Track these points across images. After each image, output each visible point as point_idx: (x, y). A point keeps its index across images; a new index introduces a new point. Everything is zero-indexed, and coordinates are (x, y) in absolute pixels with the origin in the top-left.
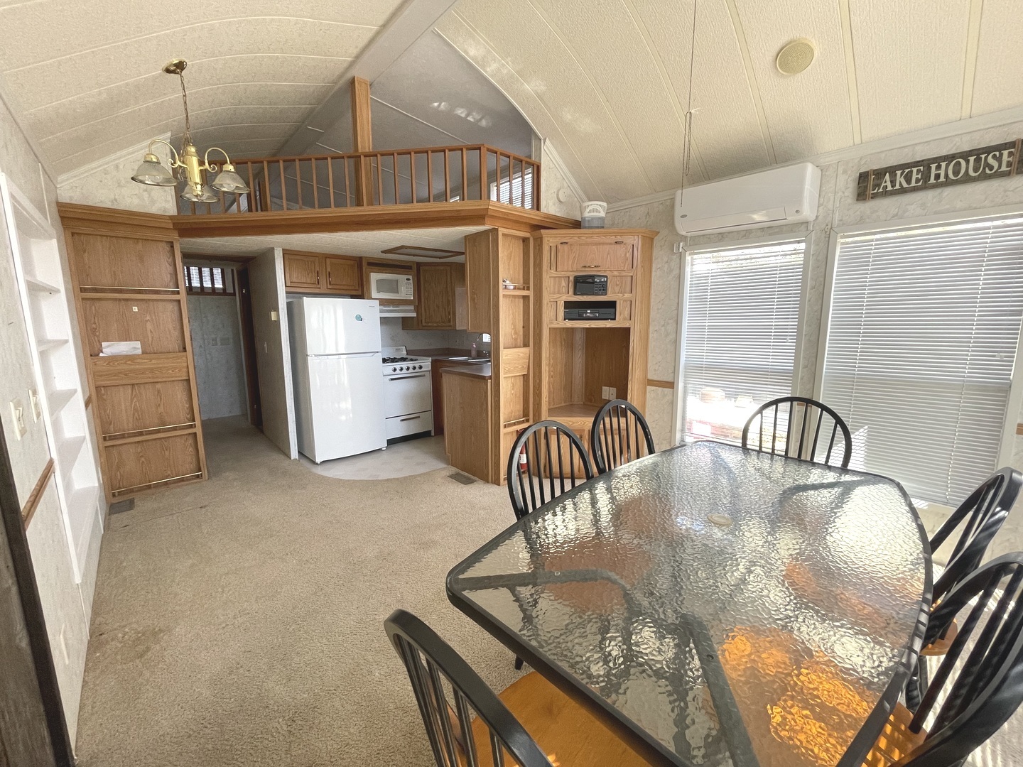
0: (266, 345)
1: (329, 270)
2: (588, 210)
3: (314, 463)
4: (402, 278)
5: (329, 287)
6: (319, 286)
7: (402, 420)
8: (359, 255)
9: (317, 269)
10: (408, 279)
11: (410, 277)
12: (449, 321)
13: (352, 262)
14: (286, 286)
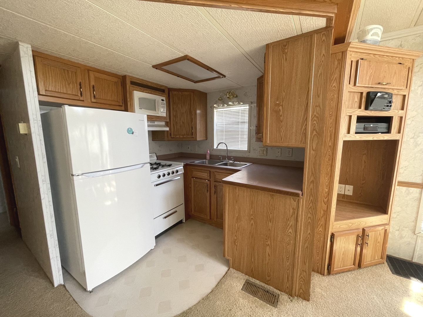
0: (17, 160)
1: (93, 83)
2: (371, 33)
3: (85, 290)
4: (158, 98)
5: (93, 100)
6: (81, 99)
7: (165, 218)
8: (122, 73)
9: (79, 80)
10: (163, 100)
11: (164, 98)
12: (192, 134)
13: (115, 80)
14: (39, 94)
